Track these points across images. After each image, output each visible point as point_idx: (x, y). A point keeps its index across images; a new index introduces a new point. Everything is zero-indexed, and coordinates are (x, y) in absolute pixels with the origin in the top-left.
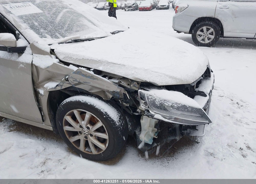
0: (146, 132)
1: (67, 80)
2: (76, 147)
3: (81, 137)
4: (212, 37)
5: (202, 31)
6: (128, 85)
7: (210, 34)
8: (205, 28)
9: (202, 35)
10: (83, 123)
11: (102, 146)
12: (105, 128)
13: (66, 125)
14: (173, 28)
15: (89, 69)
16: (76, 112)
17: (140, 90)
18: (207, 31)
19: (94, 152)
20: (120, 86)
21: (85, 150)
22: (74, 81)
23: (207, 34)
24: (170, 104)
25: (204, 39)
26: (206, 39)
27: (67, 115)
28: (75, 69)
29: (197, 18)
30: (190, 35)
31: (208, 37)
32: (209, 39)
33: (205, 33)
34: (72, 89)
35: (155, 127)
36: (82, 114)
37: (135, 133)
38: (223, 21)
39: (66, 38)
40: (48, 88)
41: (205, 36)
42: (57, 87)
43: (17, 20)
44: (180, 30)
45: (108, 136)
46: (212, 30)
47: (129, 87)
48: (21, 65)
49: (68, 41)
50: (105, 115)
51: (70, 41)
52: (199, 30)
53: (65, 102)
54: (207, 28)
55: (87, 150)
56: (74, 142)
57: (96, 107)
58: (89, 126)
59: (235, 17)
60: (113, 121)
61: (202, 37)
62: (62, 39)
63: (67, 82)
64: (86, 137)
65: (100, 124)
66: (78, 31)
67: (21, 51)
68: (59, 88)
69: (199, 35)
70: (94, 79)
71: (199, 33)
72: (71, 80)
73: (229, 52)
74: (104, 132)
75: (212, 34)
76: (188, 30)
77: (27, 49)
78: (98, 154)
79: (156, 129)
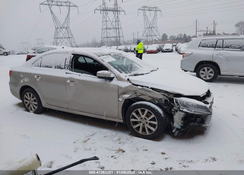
0: (177, 122)
1: (136, 93)
2: (137, 131)
3: (141, 125)
4: (212, 75)
5: (204, 70)
6: (168, 95)
7: (210, 73)
8: (206, 69)
9: (204, 74)
10: (143, 116)
11: (153, 129)
12: (156, 118)
13: (132, 118)
14: (181, 68)
15: (148, 87)
16: (139, 110)
17: (174, 98)
18: (208, 70)
19: (148, 133)
20: (164, 95)
21: (142, 133)
22: (140, 93)
23: (208, 73)
24: (191, 104)
25: (205, 76)
26: (208, 76)
27: (134, 112)
28: (141, 87)
29: (199, 61)
30: (195, 74)
31: (209, 75)
32: (210, 76)
33: (206, 72)
34: (137, 98)
35: (182, 120)
36: (143, 111)
37: (170, 124)
38: (219, 63)
39: (132, 73)
40: (126, 97)
41: (206, 74)
42: (130, 97)
43: (108, 64)
44: (186, 70)
45: (157, 123)
46: (211, 70)
47: (169, 96)
48: (112, 86)
49: (133, 75)
50: (156, 111)
51: (134, 75)
52: (202, 70)
53: (134, 105)
54: (208, 69)
55: (143, 133)
56: (136, 128)
57: (151, 107)
58: (146, 117)
59: (228, 61)
60: (161, 114)
61: (204, 75)
62: (130, 74)
63: (136, 94)
64: (144, 125)
65: (153, 116)
66: (135, 70)
67: (111, 79)
68: (131, 97)
69: (202, 73)
70: (151, 92)
71: (201, 72)
72: (138, 93)
73: (226, 86)
74: (155, 121)
75: (211, 72)
76: (193, 70)
77: (114, 78)
78: (150, 134)
79: (182, 121)
